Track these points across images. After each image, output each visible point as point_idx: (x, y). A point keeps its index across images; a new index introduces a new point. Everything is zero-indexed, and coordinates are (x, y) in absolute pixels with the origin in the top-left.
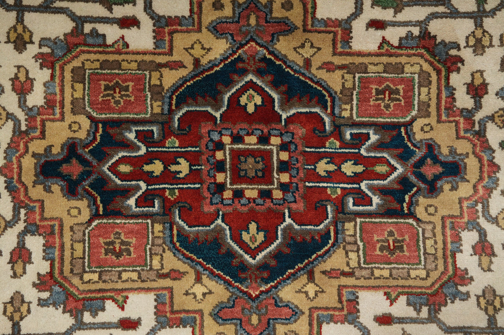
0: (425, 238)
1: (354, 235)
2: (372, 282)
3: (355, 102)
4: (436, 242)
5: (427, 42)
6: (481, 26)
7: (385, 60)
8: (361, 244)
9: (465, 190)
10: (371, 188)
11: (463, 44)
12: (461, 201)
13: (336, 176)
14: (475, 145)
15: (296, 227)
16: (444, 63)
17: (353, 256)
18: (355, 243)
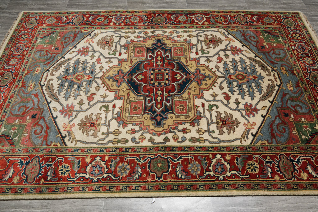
0: (137, 116)
1: (139, 99)
2: (125, 103)
3: (179, 100)
4: (136, 119)
5: (199, 117)
6: (205, 132)
7: (193, 107)
8: (137, 101)
9: (152, 127)
10: (153, 103)
11: (199, 127)
12: (149, 126)
13: (157, 95)
14: (166, 130)
15: (142, 86)
16: (192, 122)
17: (133, 99)
18: (137, 100)
